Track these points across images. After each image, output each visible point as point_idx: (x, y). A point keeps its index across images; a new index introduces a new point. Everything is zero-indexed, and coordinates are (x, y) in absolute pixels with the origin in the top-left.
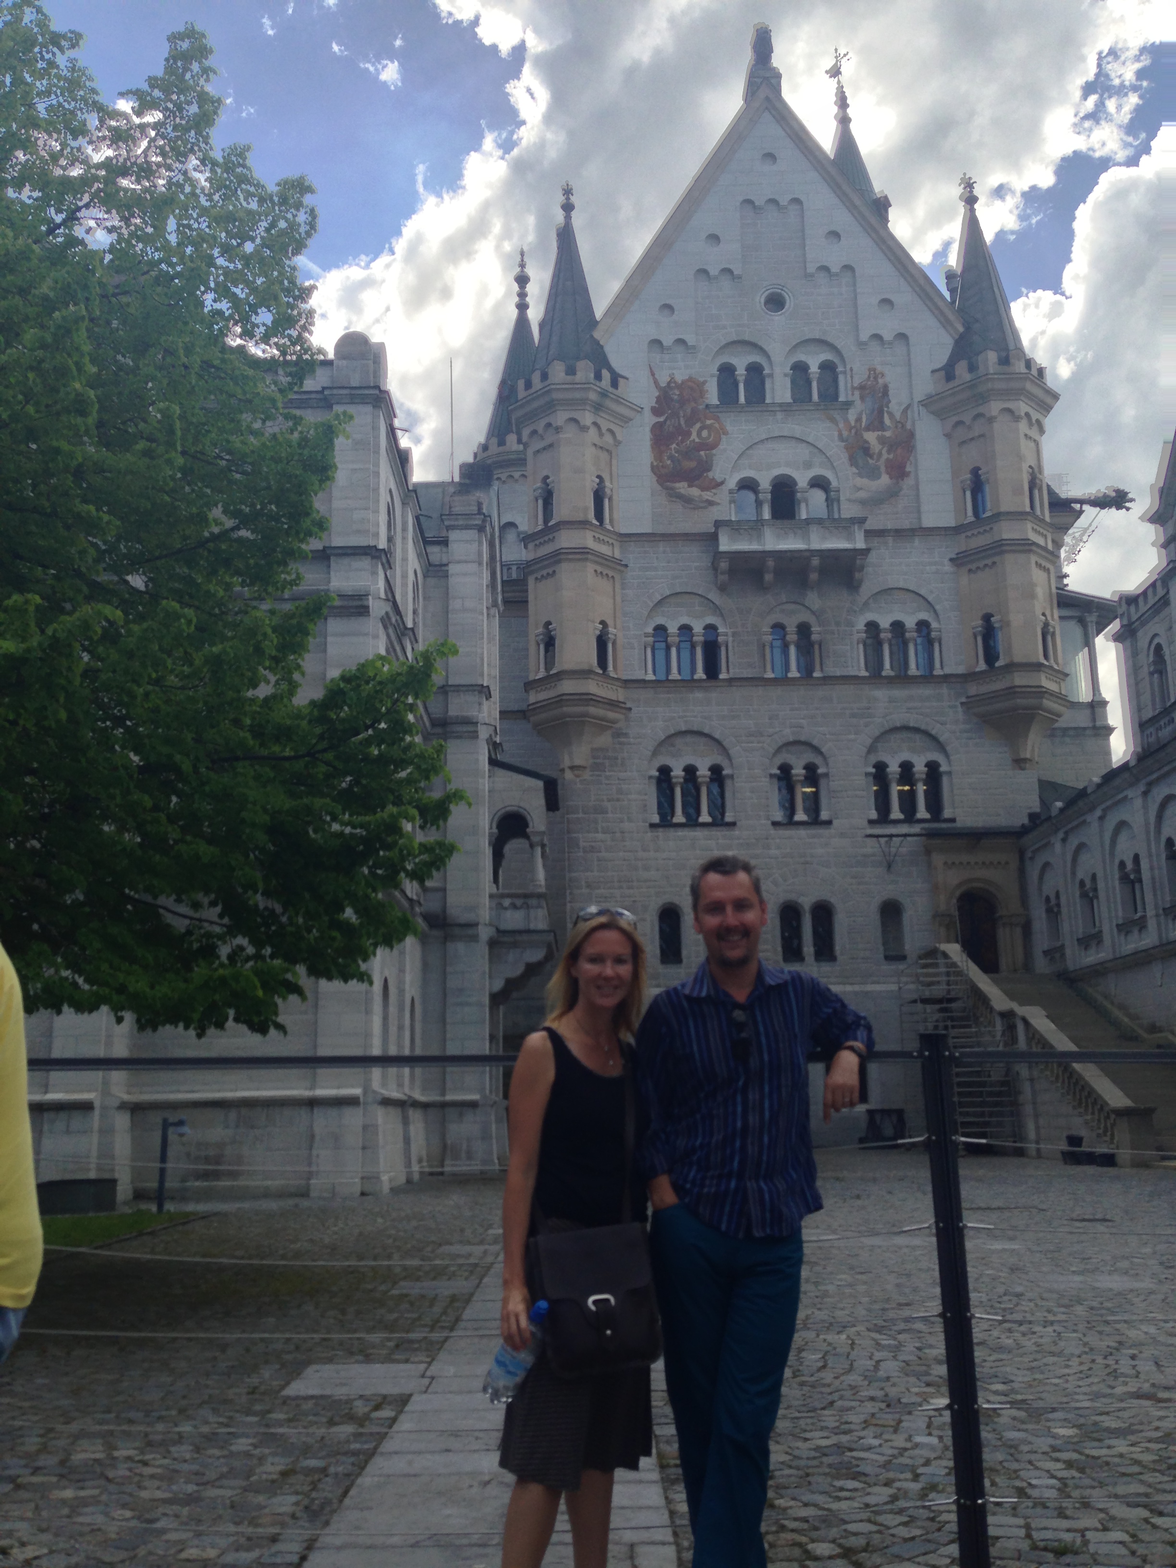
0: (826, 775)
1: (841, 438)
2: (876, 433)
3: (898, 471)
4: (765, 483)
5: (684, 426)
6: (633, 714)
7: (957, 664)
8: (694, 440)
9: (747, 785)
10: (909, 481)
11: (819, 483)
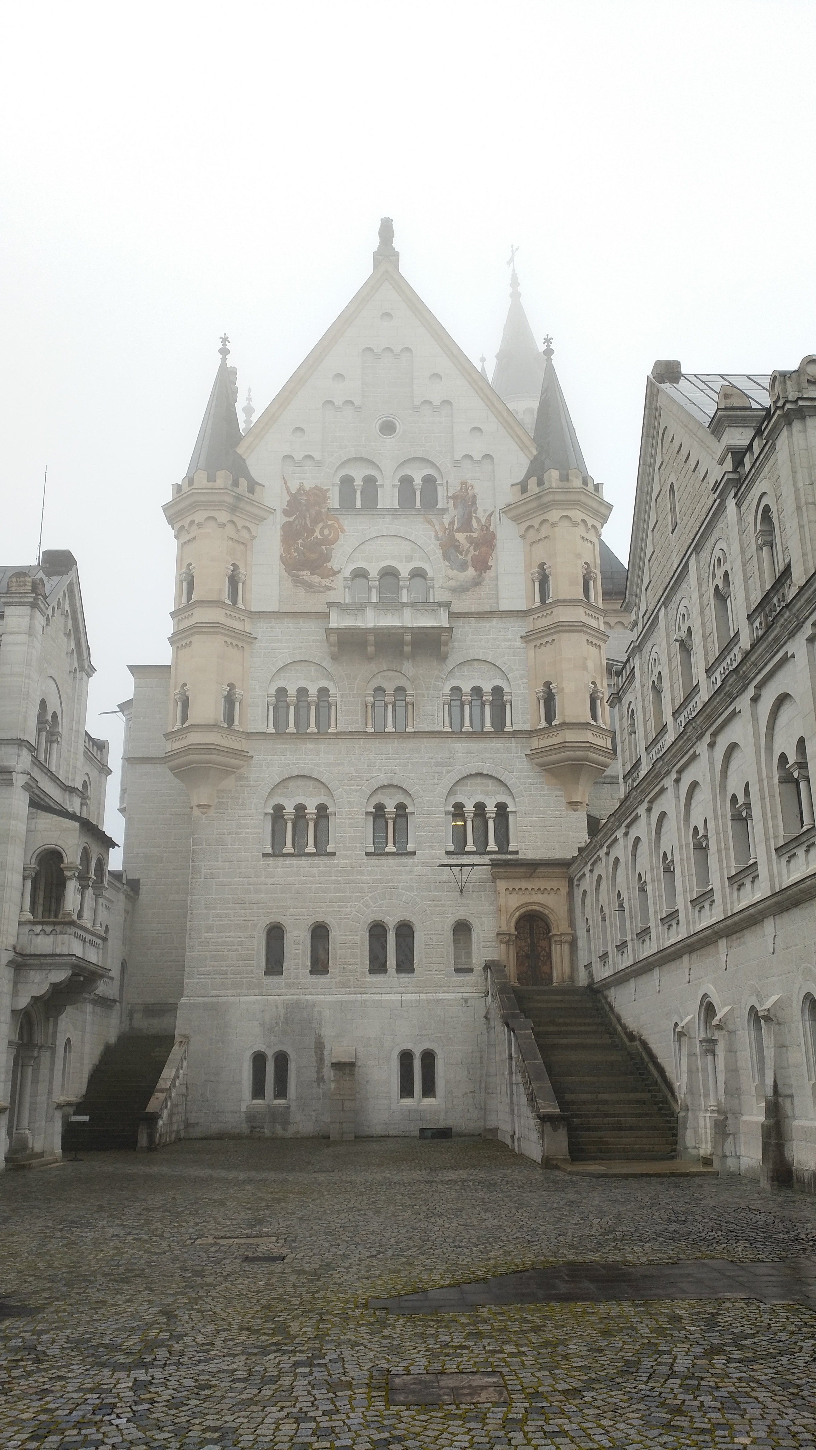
0: (413, 813)
1: (437, 537)
2: (466, 534)
3: (483, 565)
4: (374, 572)
5: (309, 525)
6: (254, 761)
7: (524, 723)
8: (317, 537)
9: (347, 821)
10: (491, 573)
11: (418, 574)
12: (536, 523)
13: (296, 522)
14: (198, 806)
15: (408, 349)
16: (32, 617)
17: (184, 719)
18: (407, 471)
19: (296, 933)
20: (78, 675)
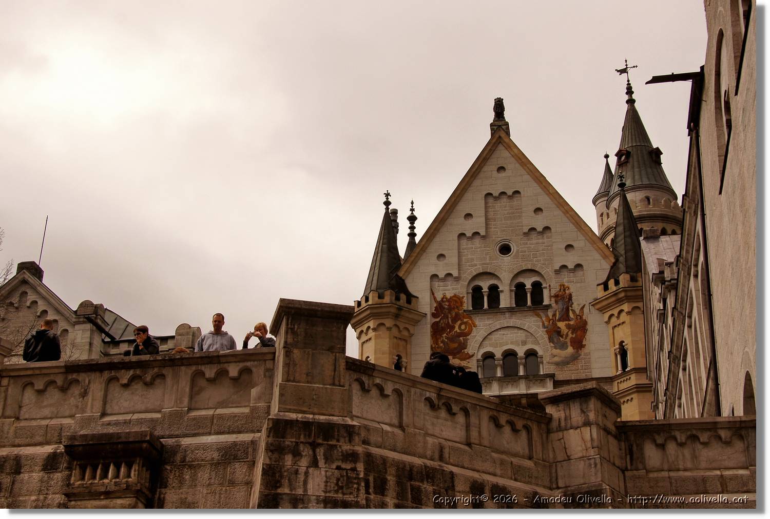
1: (544, 326)
2: (565, 322)
4: (498, 354)
5: (451, 323)
8: (457, 331)
10: (583, 352)
11: (531, 354)
12: (615, 312)
13: (442, 322)
15: (517, 192)
18: (521, 280)
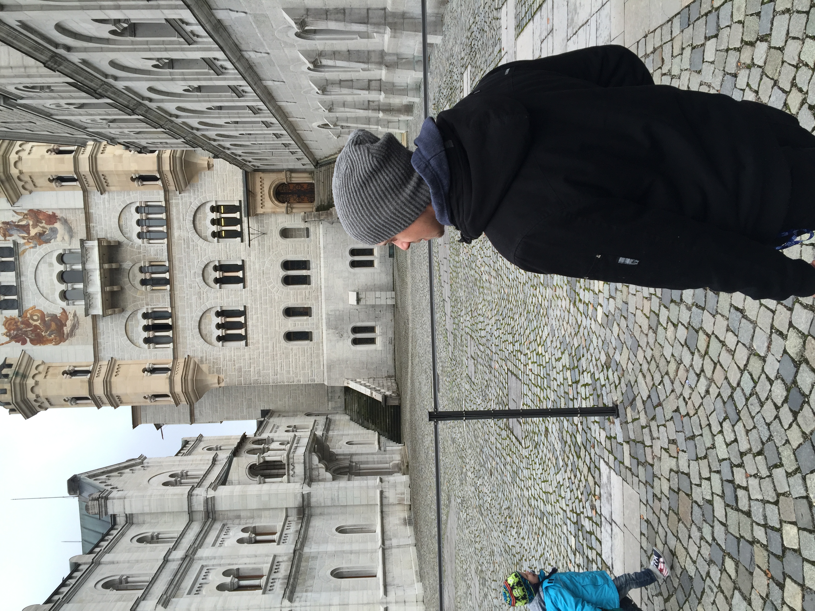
0: (219, 261)
1: (35, 247)
2: (31, 229)
3: (53, 218)
4: (63, 287)
5: (31, 328)
6: (191, 355)
7: (159, 194)
8: (39, 323)
9: (225, 300)
10: (58, 213)
11: (61, 259)
12: (20, 184)
13: (30, 336)
14: (219, 384)
16: (114, 498)
17: (166, 396)
19: (289, 325)
20: (145, 465)
